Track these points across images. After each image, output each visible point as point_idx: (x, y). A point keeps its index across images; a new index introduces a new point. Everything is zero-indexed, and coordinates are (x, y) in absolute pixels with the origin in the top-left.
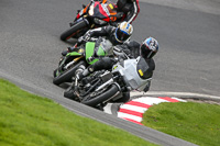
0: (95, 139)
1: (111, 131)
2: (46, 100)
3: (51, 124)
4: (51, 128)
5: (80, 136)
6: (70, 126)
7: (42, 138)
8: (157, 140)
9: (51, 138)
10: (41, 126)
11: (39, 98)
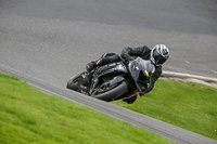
0: (62, 117)
1: (77, 109)
2: (13, 78)
3: (18, 102)
4: (19, 106)
5: (47, 114)
6: (37, 104)
7: (9, 116)
8: (123, 117)
9: (18, 116)
10: (9, 104)
11: (5, 76)
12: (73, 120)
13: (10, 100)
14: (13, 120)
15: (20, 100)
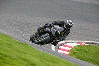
0: (48, 62)
1: (54, 59)
3: (28, 56)
5: (41, 61)
6: (36, 56)
7: (24, 62)
8: (75, 62)
9: (28, 62)
10: (23, 56)
12: (53, 64)
13: (24, 54)
14: (25, 63)
15: (29, 54)
